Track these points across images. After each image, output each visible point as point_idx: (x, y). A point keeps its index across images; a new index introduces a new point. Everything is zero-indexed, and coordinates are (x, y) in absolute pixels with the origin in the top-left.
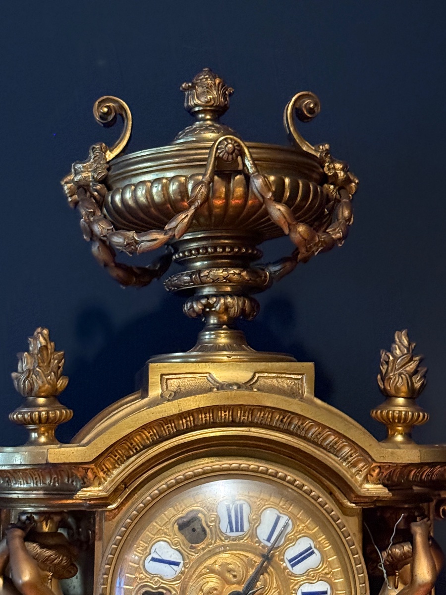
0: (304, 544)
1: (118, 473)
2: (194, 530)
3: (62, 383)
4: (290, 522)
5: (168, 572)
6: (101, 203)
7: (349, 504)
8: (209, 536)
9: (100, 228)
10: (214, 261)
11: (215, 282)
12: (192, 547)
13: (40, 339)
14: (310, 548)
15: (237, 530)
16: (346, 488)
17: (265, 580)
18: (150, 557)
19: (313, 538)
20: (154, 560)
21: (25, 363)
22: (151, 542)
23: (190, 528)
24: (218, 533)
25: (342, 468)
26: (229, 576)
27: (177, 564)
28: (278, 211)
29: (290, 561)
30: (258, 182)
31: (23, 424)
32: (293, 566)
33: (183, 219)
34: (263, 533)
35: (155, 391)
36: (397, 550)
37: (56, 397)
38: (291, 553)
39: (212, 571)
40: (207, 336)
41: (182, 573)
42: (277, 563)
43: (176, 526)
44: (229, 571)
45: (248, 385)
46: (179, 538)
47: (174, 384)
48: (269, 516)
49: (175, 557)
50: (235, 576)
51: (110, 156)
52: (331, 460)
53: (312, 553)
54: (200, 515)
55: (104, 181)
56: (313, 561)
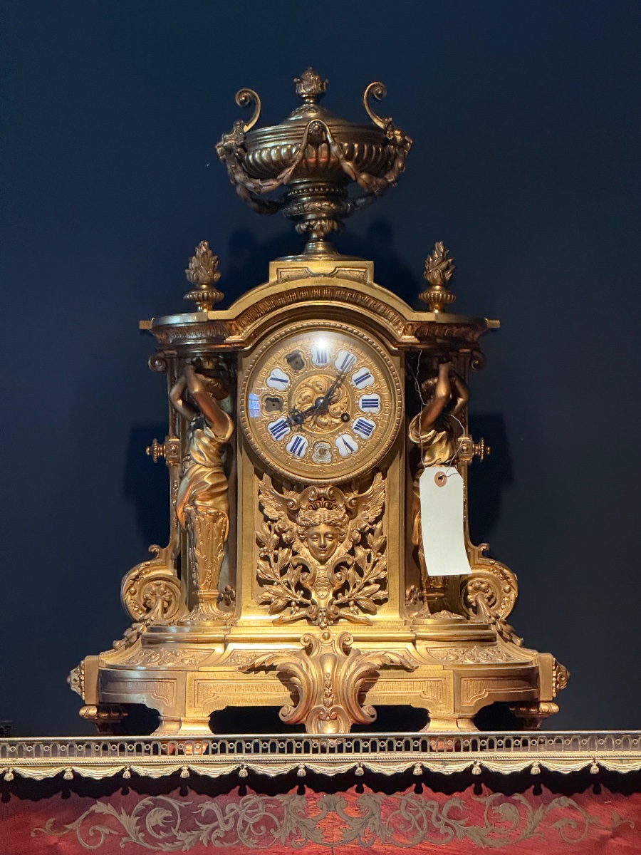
0: (363, 371)
1: (250, 328)
2: (297, 363)
3: (217, 276)
4: (355, 357)
5: (281, 386)
6: (240, 160)
7: (393, 348)
8: (305, 366)
9: (239, 177)
10: (315, 197)
11: (313, 211)
12: (295, 372)
13: (203, 248)
14: (368, 373)
15: (323, 362)
16: (392, 339)
17: (340, 392)
18: (270, 378)
19: (370, 368)
20: (272, 379)
21: (194, 263)
22: (271, 369)
23: (294, 362)
24: (311, 364)
25: (390, 326)
26: (317, 389)
27: (286, 381)
28: (348, 166)
29: (355, 381)
30: (334, 149)
31: (193, 301)
32: (357, 384)
33: (288, 172)
34: (339, 364)
35: (273, 279)
36: (431, 382)
37: (213, 285)
38: (356, 376)
39: (307, 386)
40: (311, 246)
41: (289, 387)
42: (346, 382)
43: (286, 360)
44: (318, 386)
45: (331, 275)
46: (287, 366)
47: (285, 275)
48: (343, 354)
49: (285, 377)
50: (321, 389)
51: (246, 129)
52: (382, 321)
53: (369, 376)
54: (300, 353)
55: (242, 146)
56: (370, 380)
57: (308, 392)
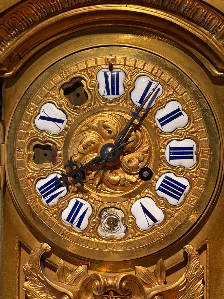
1: (11, 44)
2: (78, 95)
5: (54, 128)
12: (74, 108)
14: (179, 110)
15: (113, 94)
18: (39, 116)
19: (181, 101)
23: (74, 93)
24: (97, 96)
27: (61, 121)
29: (160, 120)
32: (162, 125)
34: (136, 96)
38: (161, 114)
39: (90, 128)
42: (148, 123)
46: (64, 100)
50: (110, 132)
57: (92, 137)
